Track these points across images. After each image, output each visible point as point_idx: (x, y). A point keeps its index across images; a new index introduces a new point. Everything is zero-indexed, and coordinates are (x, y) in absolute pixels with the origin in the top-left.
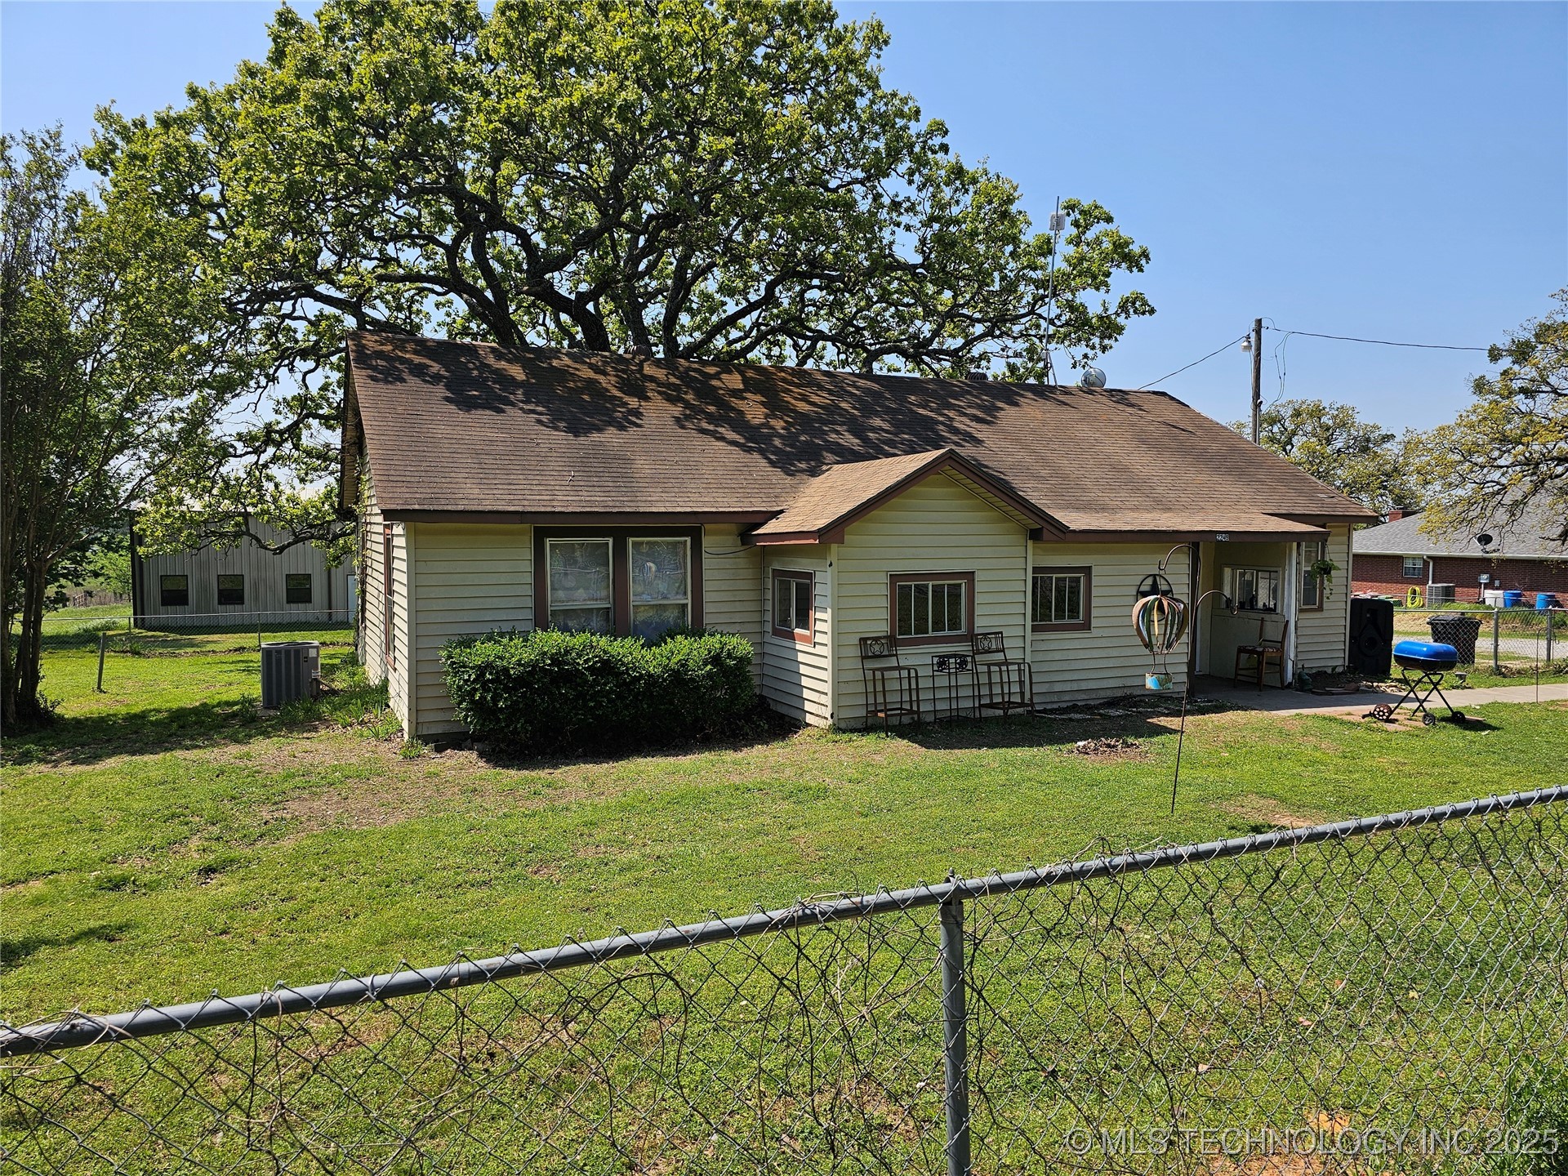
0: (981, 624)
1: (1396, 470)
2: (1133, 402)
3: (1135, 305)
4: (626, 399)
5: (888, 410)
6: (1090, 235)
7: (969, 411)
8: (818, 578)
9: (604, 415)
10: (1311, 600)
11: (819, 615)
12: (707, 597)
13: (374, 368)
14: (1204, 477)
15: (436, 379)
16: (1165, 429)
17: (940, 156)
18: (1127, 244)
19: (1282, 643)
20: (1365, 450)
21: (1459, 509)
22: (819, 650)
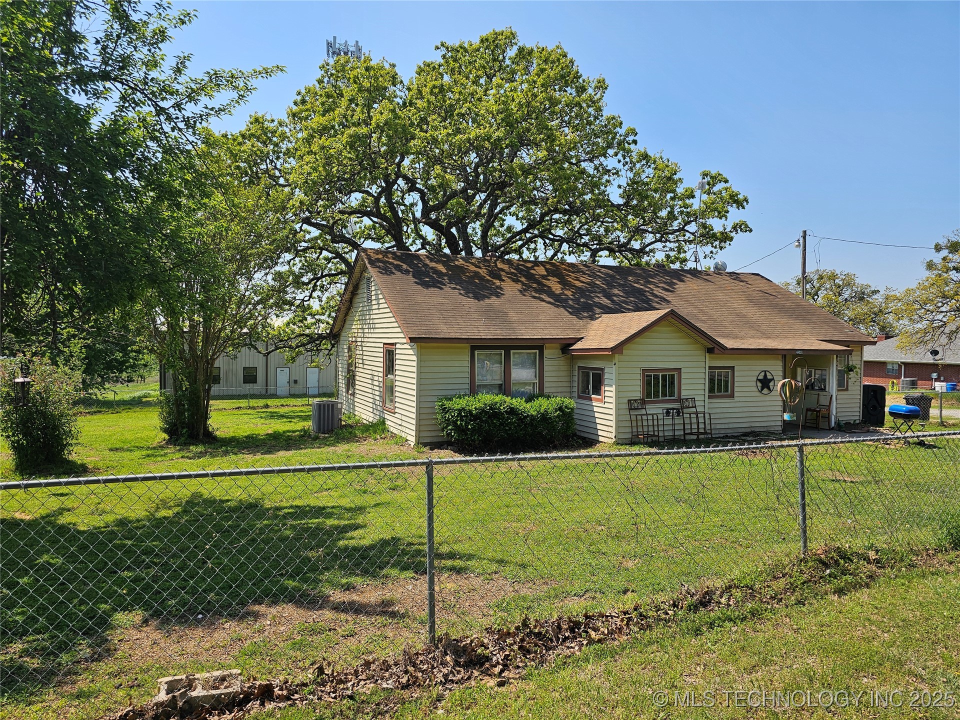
0: (685, 394)
1: (881, 311)
2: (743, 279)
3: (742, 227)
4: (495, 281)
5: (620, 285)
6: (715, 189)
7: (660, 285)
8: (607, 370)
9: (488, 290)
10: (842, 385)
11: (607, 388)
12: (546, 379)
13: (379, 267)
14: (784, 321)
15: (407, 272)
16: (761, 294)
17: (632, 146)
18: (737, 195)
19: (829, 406)
20: (862, 299)
21: (919, 335)
22: (606, 405)
